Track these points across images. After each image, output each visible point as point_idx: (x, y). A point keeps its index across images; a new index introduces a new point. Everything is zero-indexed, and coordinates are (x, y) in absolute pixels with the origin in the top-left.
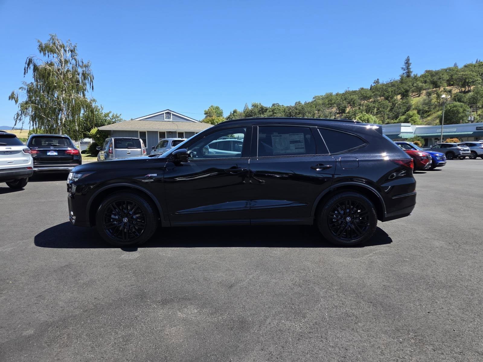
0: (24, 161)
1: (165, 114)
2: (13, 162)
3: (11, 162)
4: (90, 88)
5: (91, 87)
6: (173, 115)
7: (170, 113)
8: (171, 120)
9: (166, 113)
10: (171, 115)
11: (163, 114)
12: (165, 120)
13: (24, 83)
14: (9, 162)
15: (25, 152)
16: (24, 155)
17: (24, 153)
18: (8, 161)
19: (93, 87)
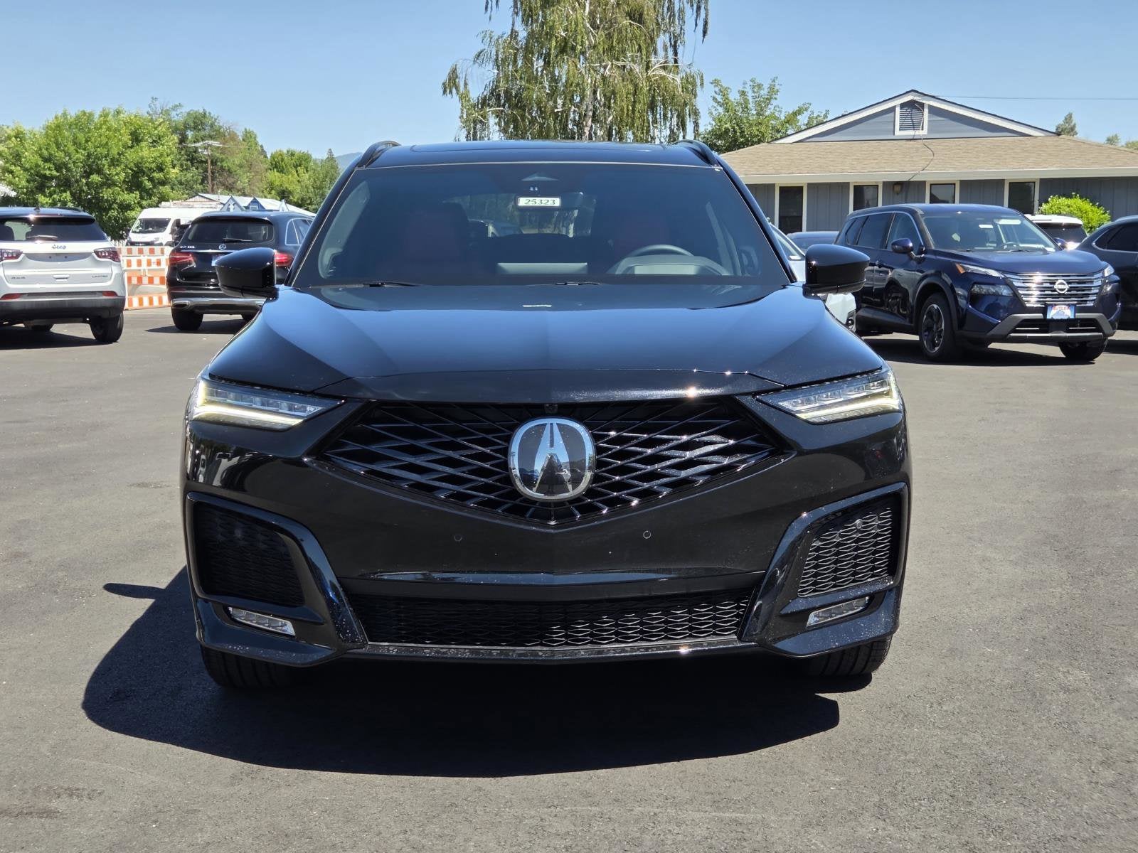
0: (97, 276)
1: (898, 109)
2: (67, 278)
3: (64, 278)
4: (696, 25)
5: (701, 23)
6: (933, 111)
7: (922, 105)
8: (923, 133)
9: (902, 106)
10: (926, 111)
11: (893, 110)
12: (898, 133)
13: (487, 35)
14: (57, 279)
15: (99, 256)
16: (98, 264)
17: (96, 260)
18: (55, 276)
19: (706, 24)
